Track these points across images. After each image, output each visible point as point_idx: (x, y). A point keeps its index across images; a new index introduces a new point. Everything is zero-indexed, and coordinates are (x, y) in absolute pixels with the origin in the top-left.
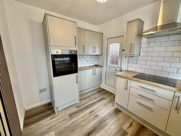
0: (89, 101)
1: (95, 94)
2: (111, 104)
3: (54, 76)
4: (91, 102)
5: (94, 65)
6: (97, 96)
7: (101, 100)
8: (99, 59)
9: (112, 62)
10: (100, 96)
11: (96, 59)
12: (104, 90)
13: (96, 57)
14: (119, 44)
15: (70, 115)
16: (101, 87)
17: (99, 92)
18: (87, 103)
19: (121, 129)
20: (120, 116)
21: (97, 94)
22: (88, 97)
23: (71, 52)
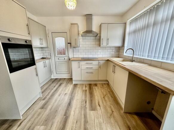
0: (51, 91)
1: (50, 85)
2: (69, 84)
3: (11, 72)
4: (53, 91)
6: (54, 85)
7: (60, 85)
8: (44, 52)
10: (57, 84)
12: (57, 79)
14: (63, 39)
15: (42, 108)
16: (52, 78)
17: (53, 82)
18: (49, 93)
19: (83, 90)
20: (78, 86)
21: (53, 84)
22: (47, 89)
23: (26, 42)
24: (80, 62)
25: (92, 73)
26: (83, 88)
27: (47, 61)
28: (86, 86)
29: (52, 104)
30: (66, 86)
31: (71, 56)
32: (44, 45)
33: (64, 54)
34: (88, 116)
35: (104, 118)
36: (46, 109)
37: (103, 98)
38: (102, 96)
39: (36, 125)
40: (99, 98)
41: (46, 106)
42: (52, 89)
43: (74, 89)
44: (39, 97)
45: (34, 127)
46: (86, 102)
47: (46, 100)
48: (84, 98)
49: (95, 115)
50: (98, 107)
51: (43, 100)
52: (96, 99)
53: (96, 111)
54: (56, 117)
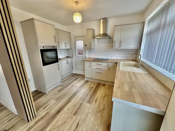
0: (68, 82)
1: (70, 77)
2: (82, 79)
3: (43, 65)
4: (69, 82)
5: (66, 56)
7: (76, 79)
8: (69, 52)
9: (79, 54)
10: (74, 78)
11: (67, 52)
12: (76, 74)
13: (67, 50)
14: (82, 42)
15: (59, 91)
16: (73, 73)
17: (72, 76)
18: (67, 83)
20: (89, 83)
21: (72, 77)
22: (66, 80)
23: (53, 47)
24: (91, 62)
25: (101, 73)
26: (91, 85)
27: (69, 60)
28: (94, 84)
29: (65, 90)
30: (79, 81)
31: (87, 56)
32: (68, 47)
33: (82, 54)
34: (83, 105)
35: (93, 111)
36: (61, 92)
37: (103, 97)
38: (104, 96)
39: (52, 99)
40: (100, 96)
41: (61, 91)
42: (70, 81)
43: (84, 84)
44: (59, 84)
45: (51, 100)
46: (87, 96)
47: (63, 87)
48: (87, 92)
49: (88, 106)
50: (94, 102)
51: (61, 86)
52: (97, 96)
53: (90, 104)
54: (63, 99)
